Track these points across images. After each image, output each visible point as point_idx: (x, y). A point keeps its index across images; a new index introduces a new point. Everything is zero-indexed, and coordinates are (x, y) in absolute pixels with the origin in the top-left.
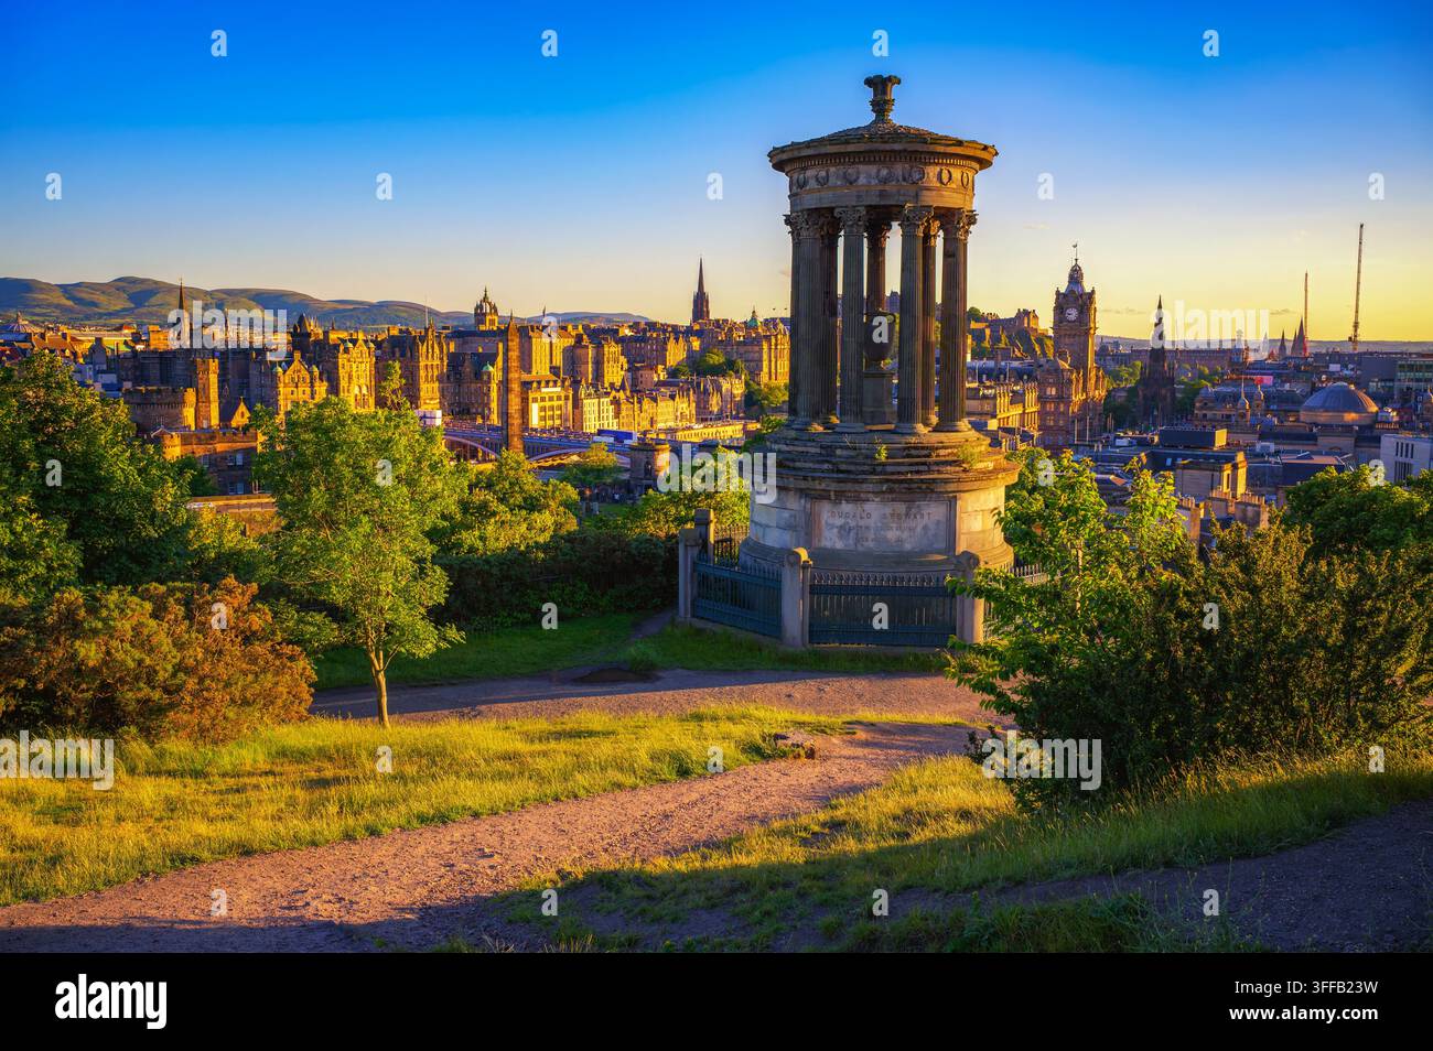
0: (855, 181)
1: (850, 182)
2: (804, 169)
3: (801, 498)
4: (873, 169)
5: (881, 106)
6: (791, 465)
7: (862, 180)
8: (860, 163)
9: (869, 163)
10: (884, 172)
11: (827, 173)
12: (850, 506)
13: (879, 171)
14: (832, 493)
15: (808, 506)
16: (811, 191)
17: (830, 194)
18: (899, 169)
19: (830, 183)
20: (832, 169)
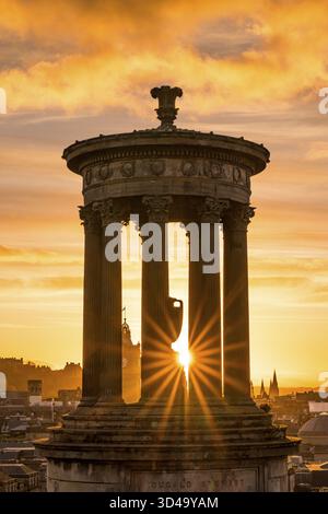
0: (162, 172)
1: (157, 174)
2: (108, 162)
3: (119, 471)
4: (178, 163)
5: (167, 113)
6: (108, 439)
7: (168, 172)
8: (166, 156)
9: (175, 157)
10: (188, 166)
11: (133, 165)
12: (171, 475)
13: (183, 165)
14: (154, 464)
15: (129, 478)
16: (116, 182)
17: (137, 184)
18: (201, 164)
19: (136, 175)
20: (138, 162)
